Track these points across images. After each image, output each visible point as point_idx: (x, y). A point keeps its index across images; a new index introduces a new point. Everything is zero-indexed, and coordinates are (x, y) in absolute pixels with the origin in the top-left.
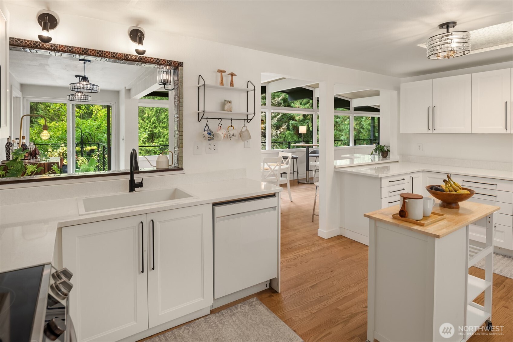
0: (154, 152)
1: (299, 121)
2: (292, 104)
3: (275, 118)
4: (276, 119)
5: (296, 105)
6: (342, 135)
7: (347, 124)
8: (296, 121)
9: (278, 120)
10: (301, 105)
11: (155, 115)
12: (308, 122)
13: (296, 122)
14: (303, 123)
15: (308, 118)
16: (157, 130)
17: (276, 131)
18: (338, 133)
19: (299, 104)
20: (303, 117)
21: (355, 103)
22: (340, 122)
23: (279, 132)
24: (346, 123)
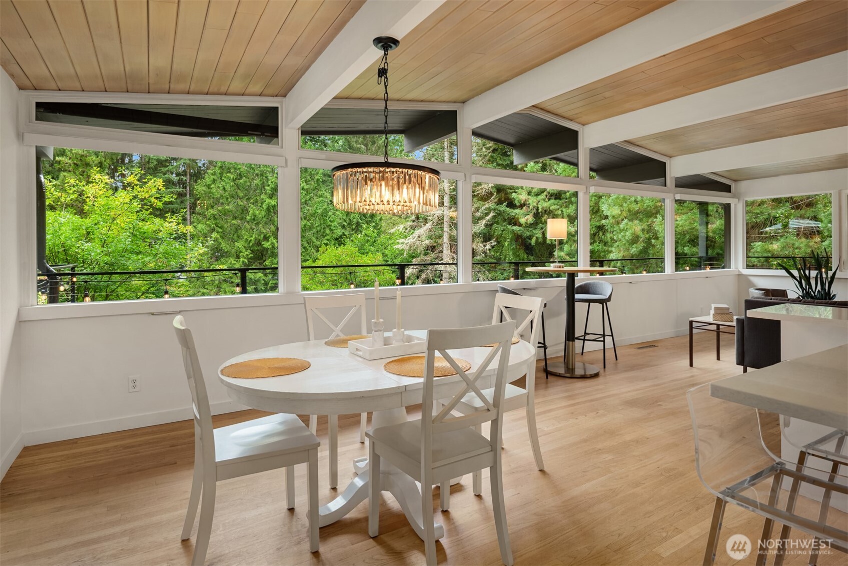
0: (263, 282)
1: (526, 227)
2: (514, 194)
3: (482, 221)
4: (484, 222)
5: (521, 196)
6: (611, 252)
7: (623, 230)
8: (520, 225)
9: (487, 224)
10: (530, 197)
11: (266, 217)
12: (542, 229)
13: (520, 228)
14: (534, 229)
15: (543, 221)
16: (269, 243)
17: (484, 244)
18: (602, 248)
19: (526, 195)
20: (533, 218)
21: (678, 168)
22: (609, 226)
23: (488, 247)
24: (622, 228)
